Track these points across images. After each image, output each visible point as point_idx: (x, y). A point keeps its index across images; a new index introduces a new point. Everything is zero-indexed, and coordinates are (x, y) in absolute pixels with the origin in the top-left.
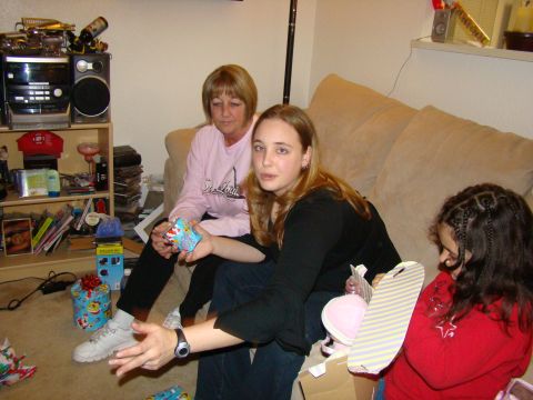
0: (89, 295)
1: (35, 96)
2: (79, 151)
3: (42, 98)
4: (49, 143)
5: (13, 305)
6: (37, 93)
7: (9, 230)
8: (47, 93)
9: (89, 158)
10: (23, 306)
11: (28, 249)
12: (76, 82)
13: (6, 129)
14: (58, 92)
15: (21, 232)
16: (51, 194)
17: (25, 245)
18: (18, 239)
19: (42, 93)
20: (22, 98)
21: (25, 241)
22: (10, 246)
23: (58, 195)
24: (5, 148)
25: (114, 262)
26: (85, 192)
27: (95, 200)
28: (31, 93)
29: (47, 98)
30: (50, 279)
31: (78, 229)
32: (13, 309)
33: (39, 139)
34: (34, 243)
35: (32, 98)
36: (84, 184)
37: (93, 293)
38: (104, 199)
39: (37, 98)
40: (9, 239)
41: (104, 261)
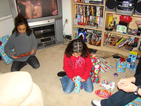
0: (120, 63)
1: (124, 5)
2: (136, 23)
3: (126, 6)
4: (127, 19)
5: (105, 57)
6: (125, 4)
7: (112, 39)
8: (127, 5)
9: (138, 25)
10: (107, 58)
11: (115, 45)
12: (138, 2)
13: (115, 13)
14: (131, 5)
15: (114, 40)
16: (123, 33)
17: (114, 44)
18: (113, 42)
19: (126, 5)
20: (120, 5)
21: (115, 43)
22: (111, 43)
23: (125, 33)
24: (116, 18)
25: (134, 57)
26: (133, 34)
27: (135, 38)
28: (123, 4)
29: (127, 6)
30: (116, 55)
31: (129, 44)
32: (104, 58)
33: (125, 17)
34: (117, 44)
35: (123, 6)
36: (133, 32)
37: (122, 63)
38: (138, 38)
39: (124, 6)
40: (111, 41)
41: (131, 56)
